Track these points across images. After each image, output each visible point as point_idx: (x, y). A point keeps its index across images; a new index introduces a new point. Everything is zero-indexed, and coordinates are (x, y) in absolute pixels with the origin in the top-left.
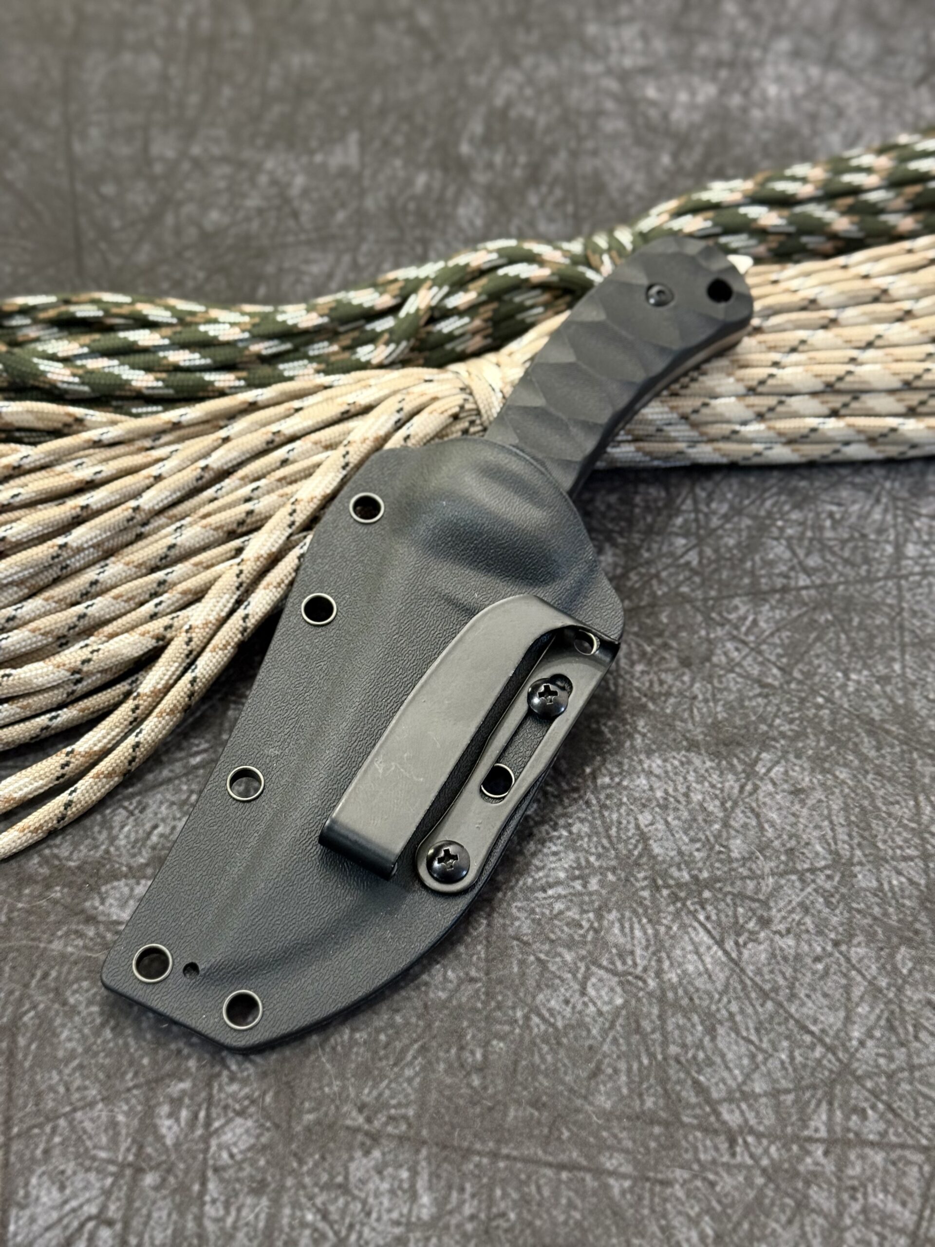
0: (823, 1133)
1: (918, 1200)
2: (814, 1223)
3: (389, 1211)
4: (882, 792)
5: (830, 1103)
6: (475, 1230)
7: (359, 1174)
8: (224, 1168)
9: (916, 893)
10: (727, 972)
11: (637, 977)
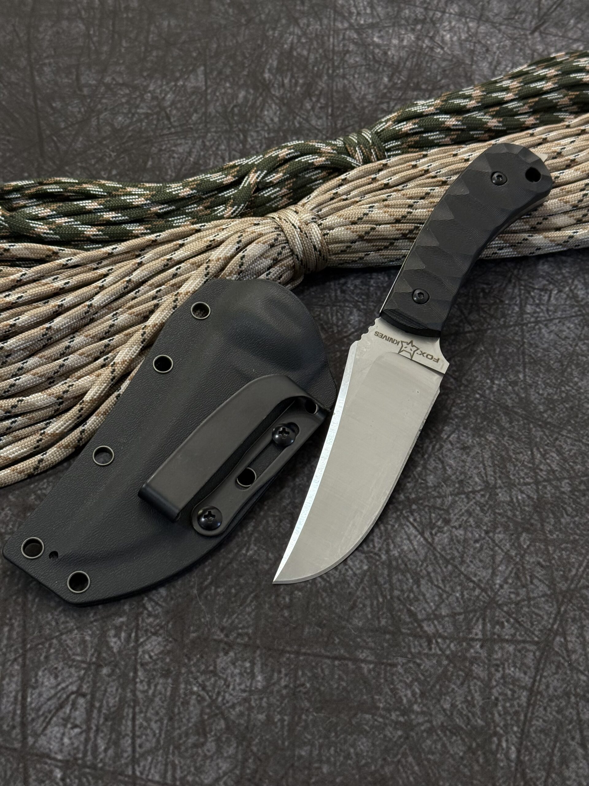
0: (480, 636)
1: (532, 670)
2: (475, 684)
3: (240, 684)
4: (512, 447)
5: (484, 620)
6: (287, 693)
7: (222, 665)
8: (147, 664)
9: (531, 503)
10: (426, 550)
11: (375, 554)
